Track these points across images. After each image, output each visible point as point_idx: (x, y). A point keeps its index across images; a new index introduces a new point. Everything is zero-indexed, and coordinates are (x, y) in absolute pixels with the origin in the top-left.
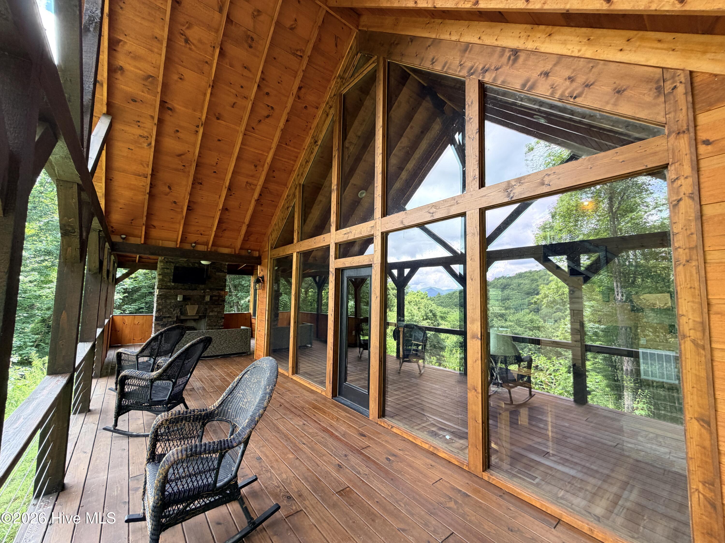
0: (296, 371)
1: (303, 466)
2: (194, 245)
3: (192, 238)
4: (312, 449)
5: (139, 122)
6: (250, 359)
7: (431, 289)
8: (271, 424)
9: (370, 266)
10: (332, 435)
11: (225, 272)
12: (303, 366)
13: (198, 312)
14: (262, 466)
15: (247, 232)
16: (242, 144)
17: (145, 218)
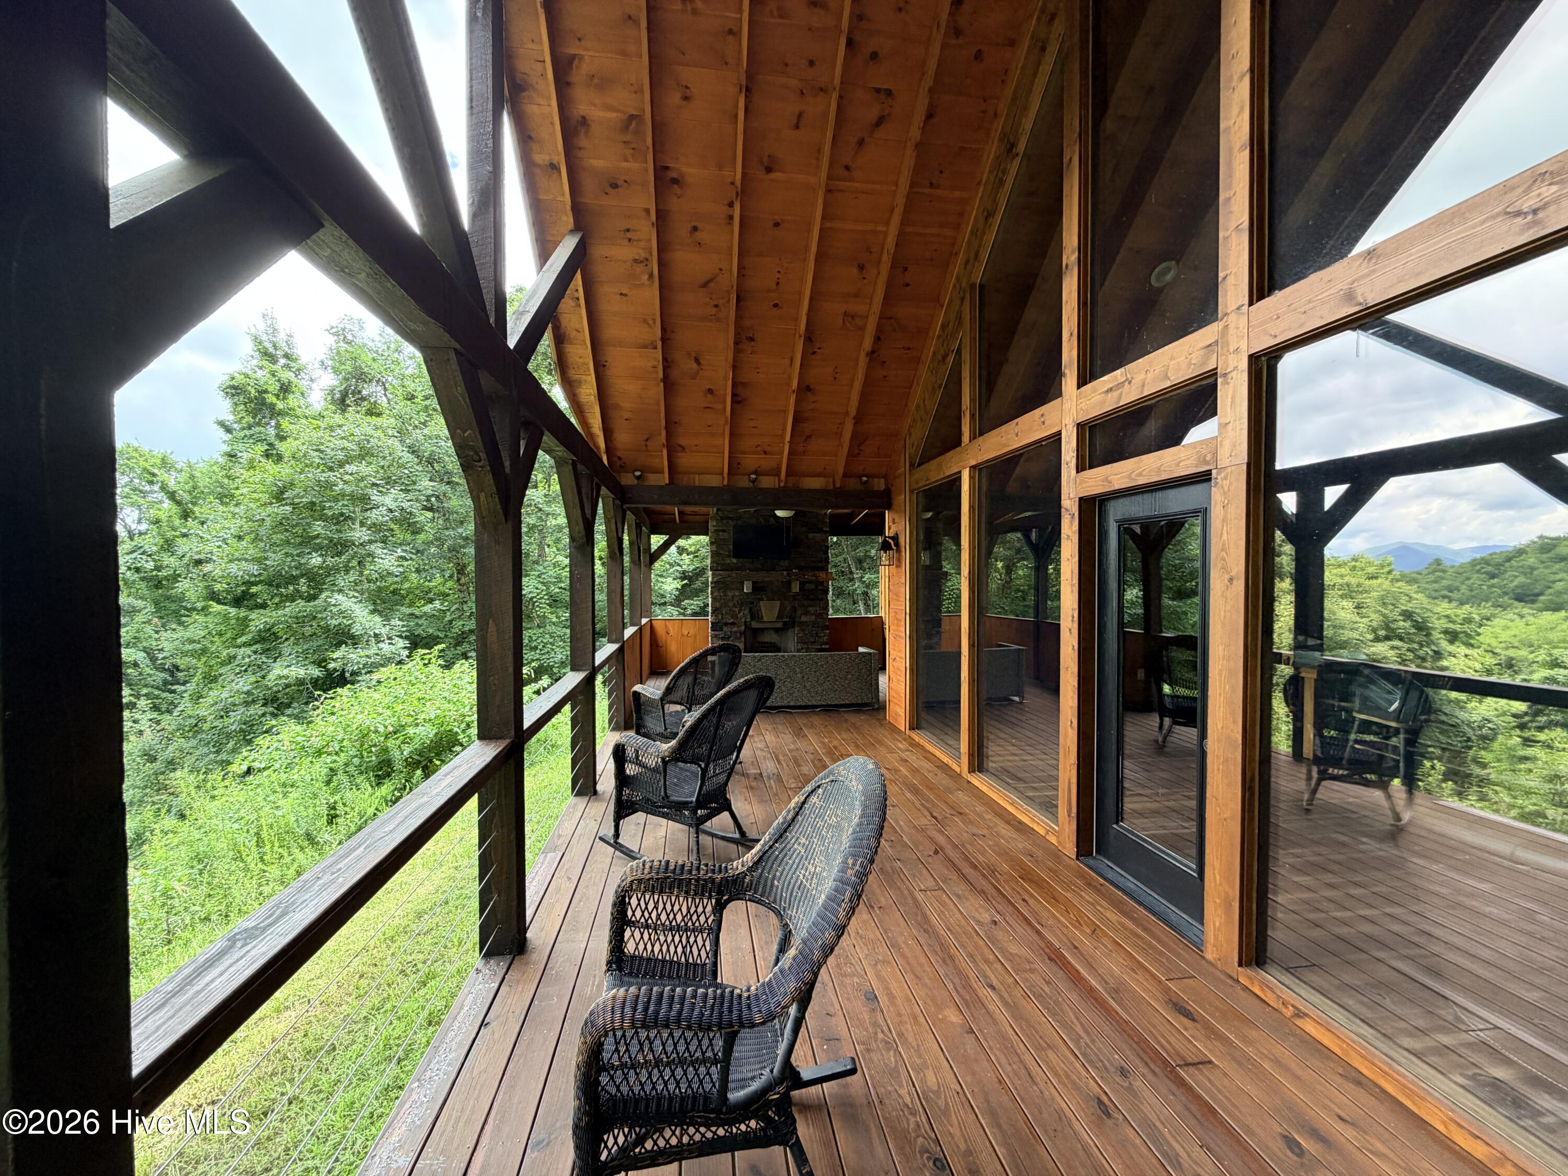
0: (978, 763)
1: (986, 1064)
2: (753, 476)
3: (750, 462)
4: (1013, 1009)
5: (628, 230)
6: (878, 720)
7: (1404, 550)
8: (910, 901)
9: (1204, 478)
10: (1076, 979)
11: (826, 532)
12: (998, 753)
13: (780, 616)
14: (875, 1024)
15: (854, 436)
16: (823, 218)
17: (664, 433)
